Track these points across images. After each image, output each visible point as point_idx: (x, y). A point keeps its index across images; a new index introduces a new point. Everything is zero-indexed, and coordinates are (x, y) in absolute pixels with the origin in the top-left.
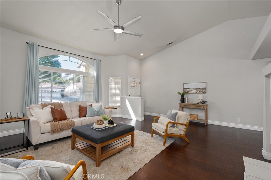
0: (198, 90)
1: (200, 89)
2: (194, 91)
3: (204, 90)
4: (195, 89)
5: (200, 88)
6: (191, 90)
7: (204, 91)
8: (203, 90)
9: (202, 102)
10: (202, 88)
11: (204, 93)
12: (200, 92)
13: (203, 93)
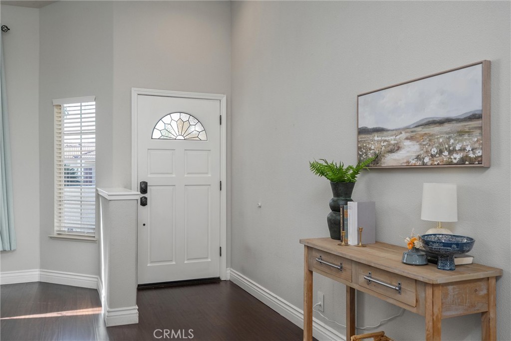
0: (430, 136)
1: (447, 127)
2: (409, 152)
3: (469, 133)
4: (415, 132)
5: (441, 122)
6: (392, 140)
7: (469, 145)
8: (461, 133)
9: (419, 244)
10: (458, 120)
11: (472, 161)
12: (441, 152)
13: (463, 161)
